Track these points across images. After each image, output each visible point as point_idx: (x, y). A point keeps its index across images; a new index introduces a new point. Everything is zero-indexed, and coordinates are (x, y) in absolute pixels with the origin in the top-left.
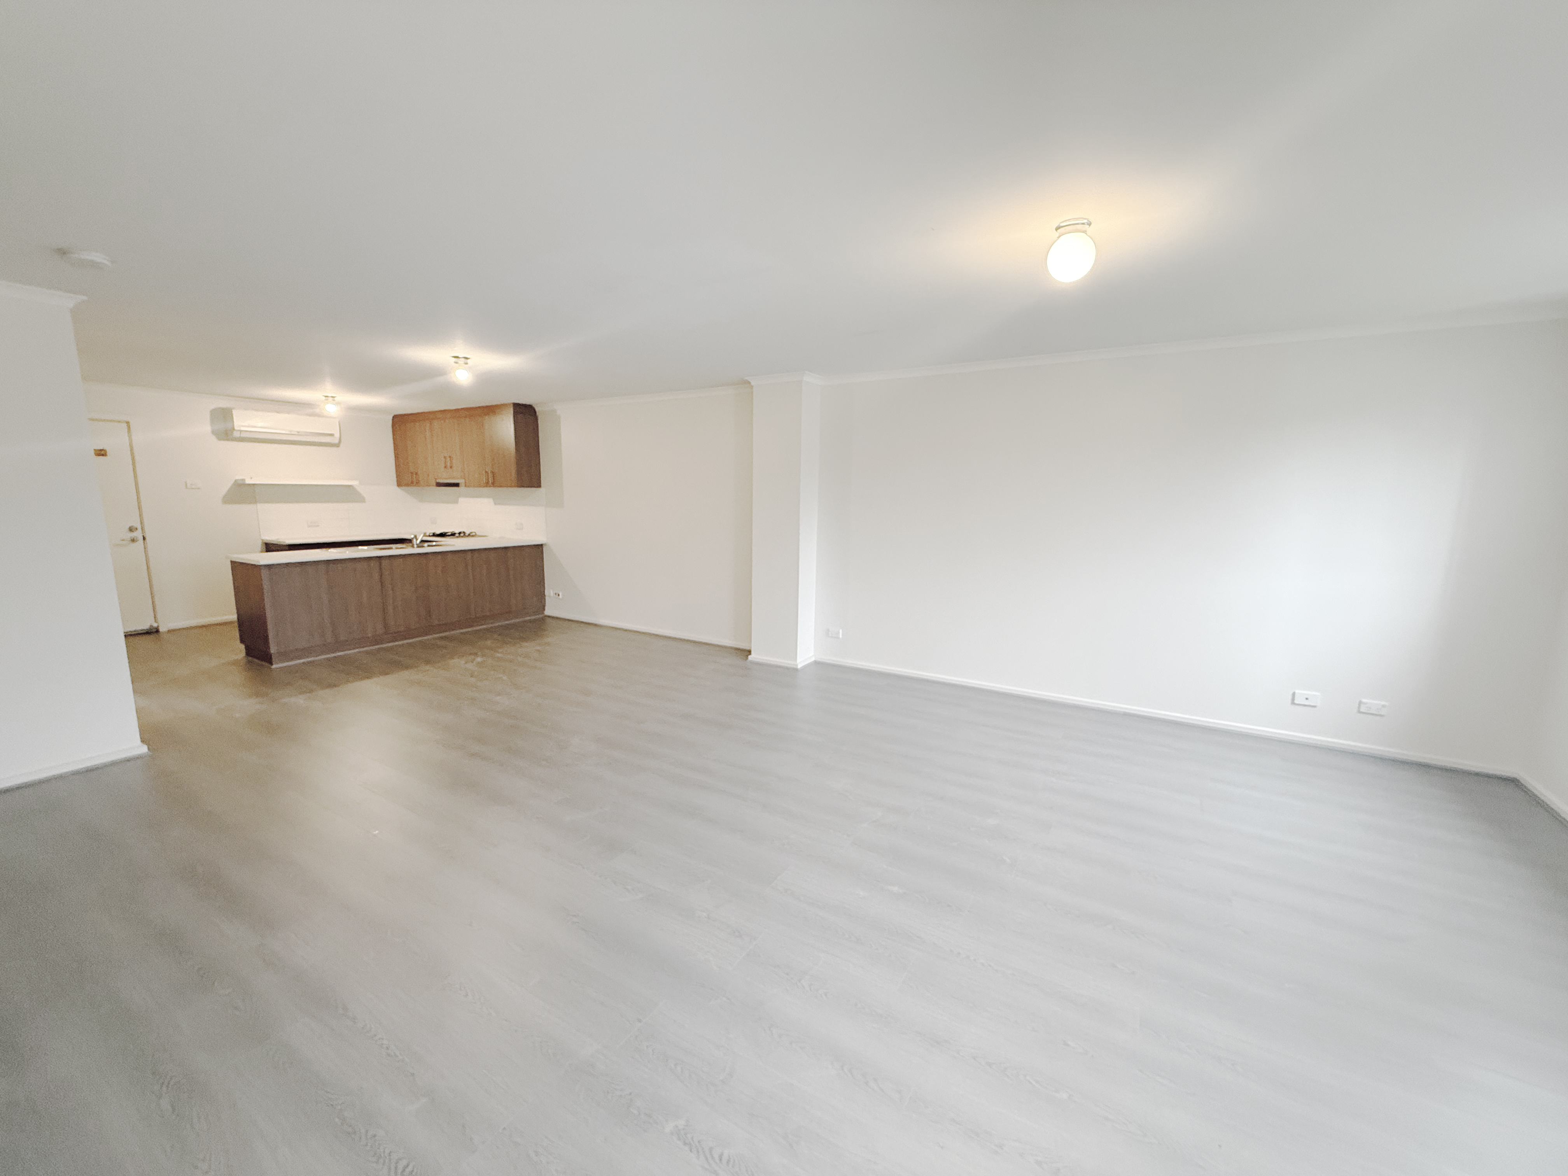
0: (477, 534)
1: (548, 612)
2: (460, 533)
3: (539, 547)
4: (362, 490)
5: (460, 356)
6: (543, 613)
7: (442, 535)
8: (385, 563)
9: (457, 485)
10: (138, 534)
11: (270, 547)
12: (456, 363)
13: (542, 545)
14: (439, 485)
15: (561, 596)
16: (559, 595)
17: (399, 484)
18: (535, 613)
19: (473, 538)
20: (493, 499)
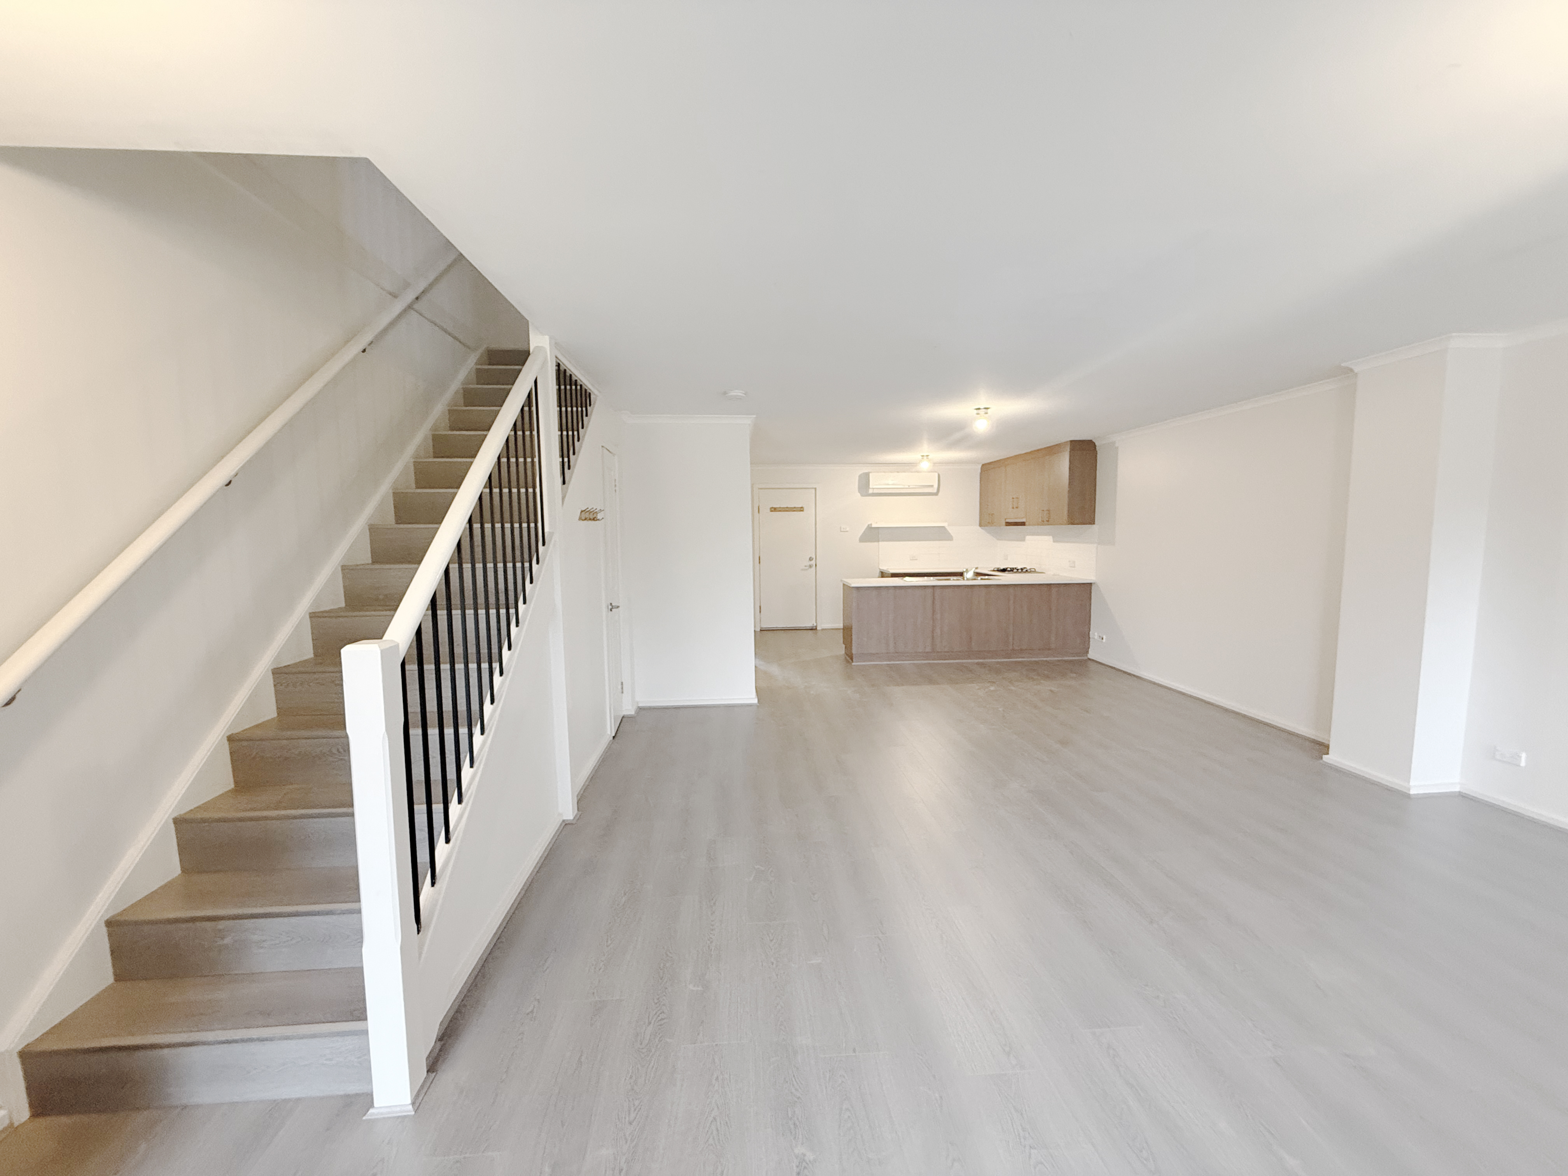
0: (1036, 570)
1: (1091, 655)
2: (1022, 569)
3: (1087, 587)
4: (950, 530)
5: (981, 408)
6: (1087, 656)
7: (1004, 570)
8: (938, 591)
9: (1023, 524)
10: (813, 562)
11: (883, 575)
12: (978, 414)
13: (1091, 584)
14: (1008, 524)
15: (1104, 640)
16: (1102, 639)
17: (980, 525)
18: (1078, 654)
19: (1030, 574)
20: (1053, 537)
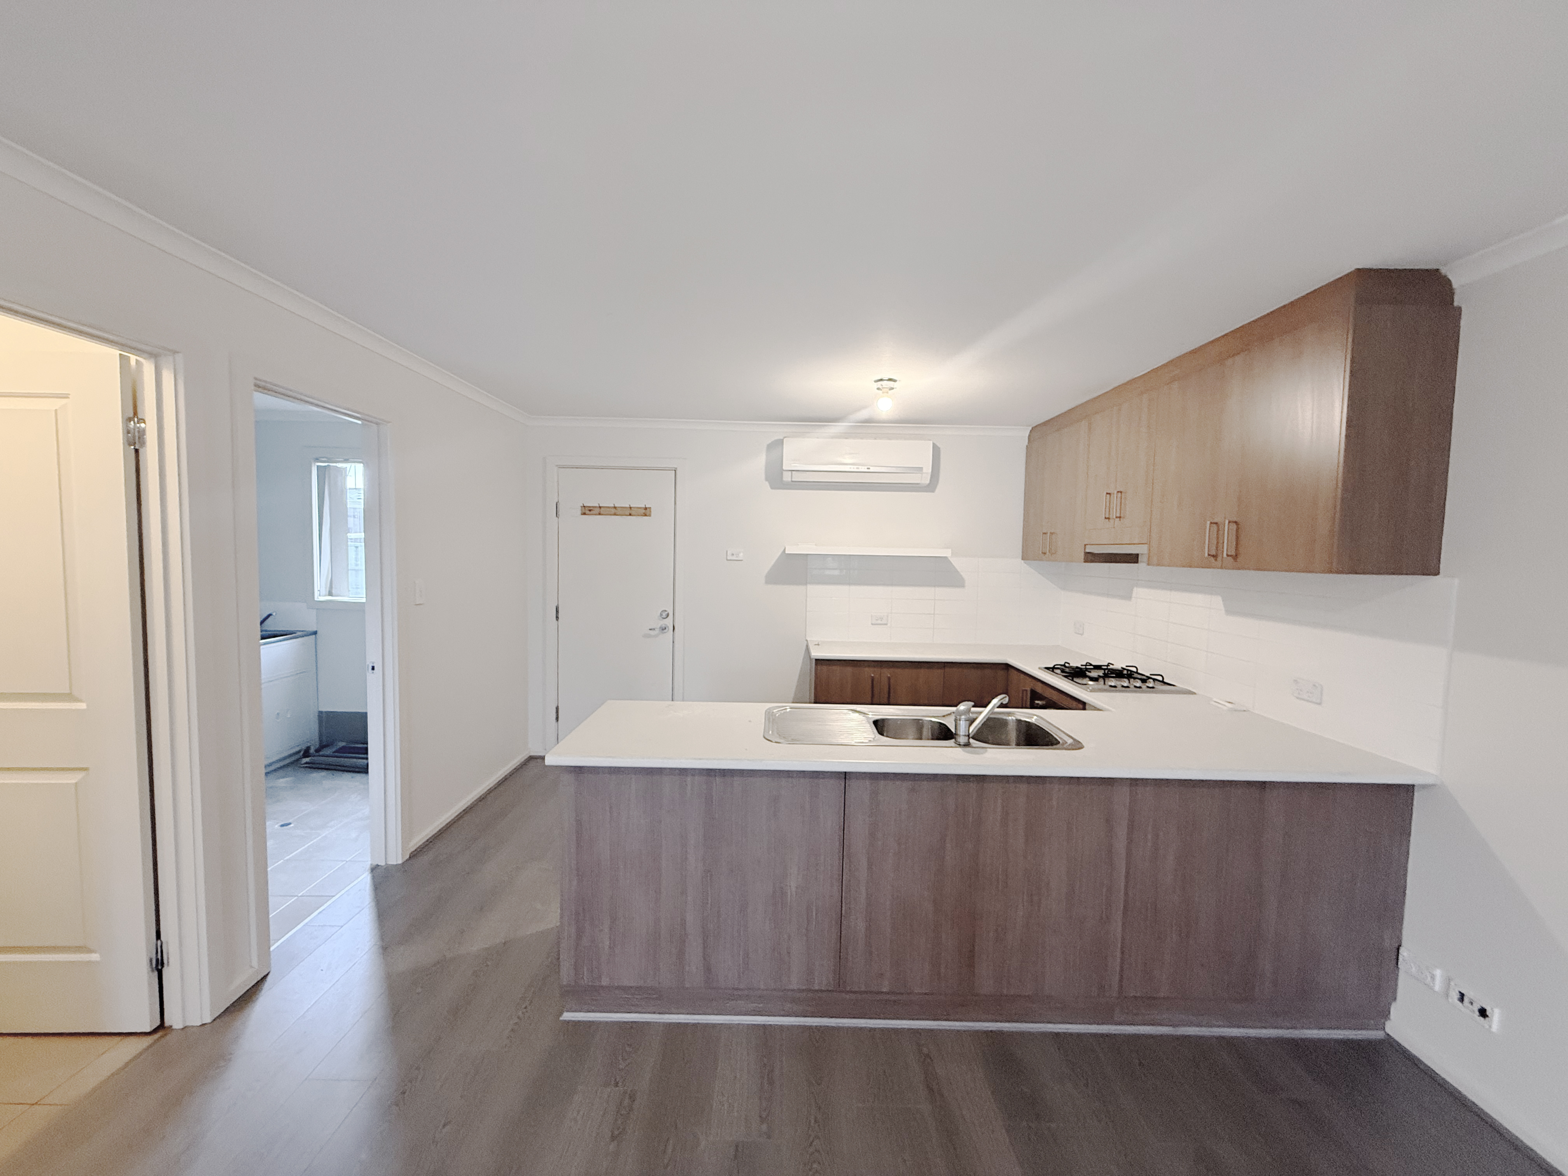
9: (1133, 559)
10: (669, 622)
13: (1410, 788)
14: (1092, 558)
17: (1024, 556)
